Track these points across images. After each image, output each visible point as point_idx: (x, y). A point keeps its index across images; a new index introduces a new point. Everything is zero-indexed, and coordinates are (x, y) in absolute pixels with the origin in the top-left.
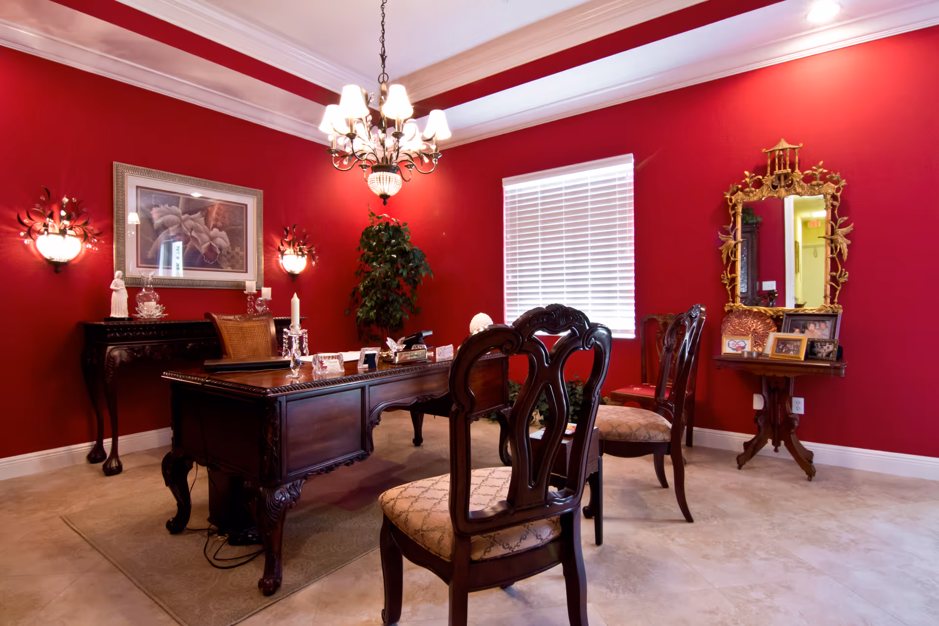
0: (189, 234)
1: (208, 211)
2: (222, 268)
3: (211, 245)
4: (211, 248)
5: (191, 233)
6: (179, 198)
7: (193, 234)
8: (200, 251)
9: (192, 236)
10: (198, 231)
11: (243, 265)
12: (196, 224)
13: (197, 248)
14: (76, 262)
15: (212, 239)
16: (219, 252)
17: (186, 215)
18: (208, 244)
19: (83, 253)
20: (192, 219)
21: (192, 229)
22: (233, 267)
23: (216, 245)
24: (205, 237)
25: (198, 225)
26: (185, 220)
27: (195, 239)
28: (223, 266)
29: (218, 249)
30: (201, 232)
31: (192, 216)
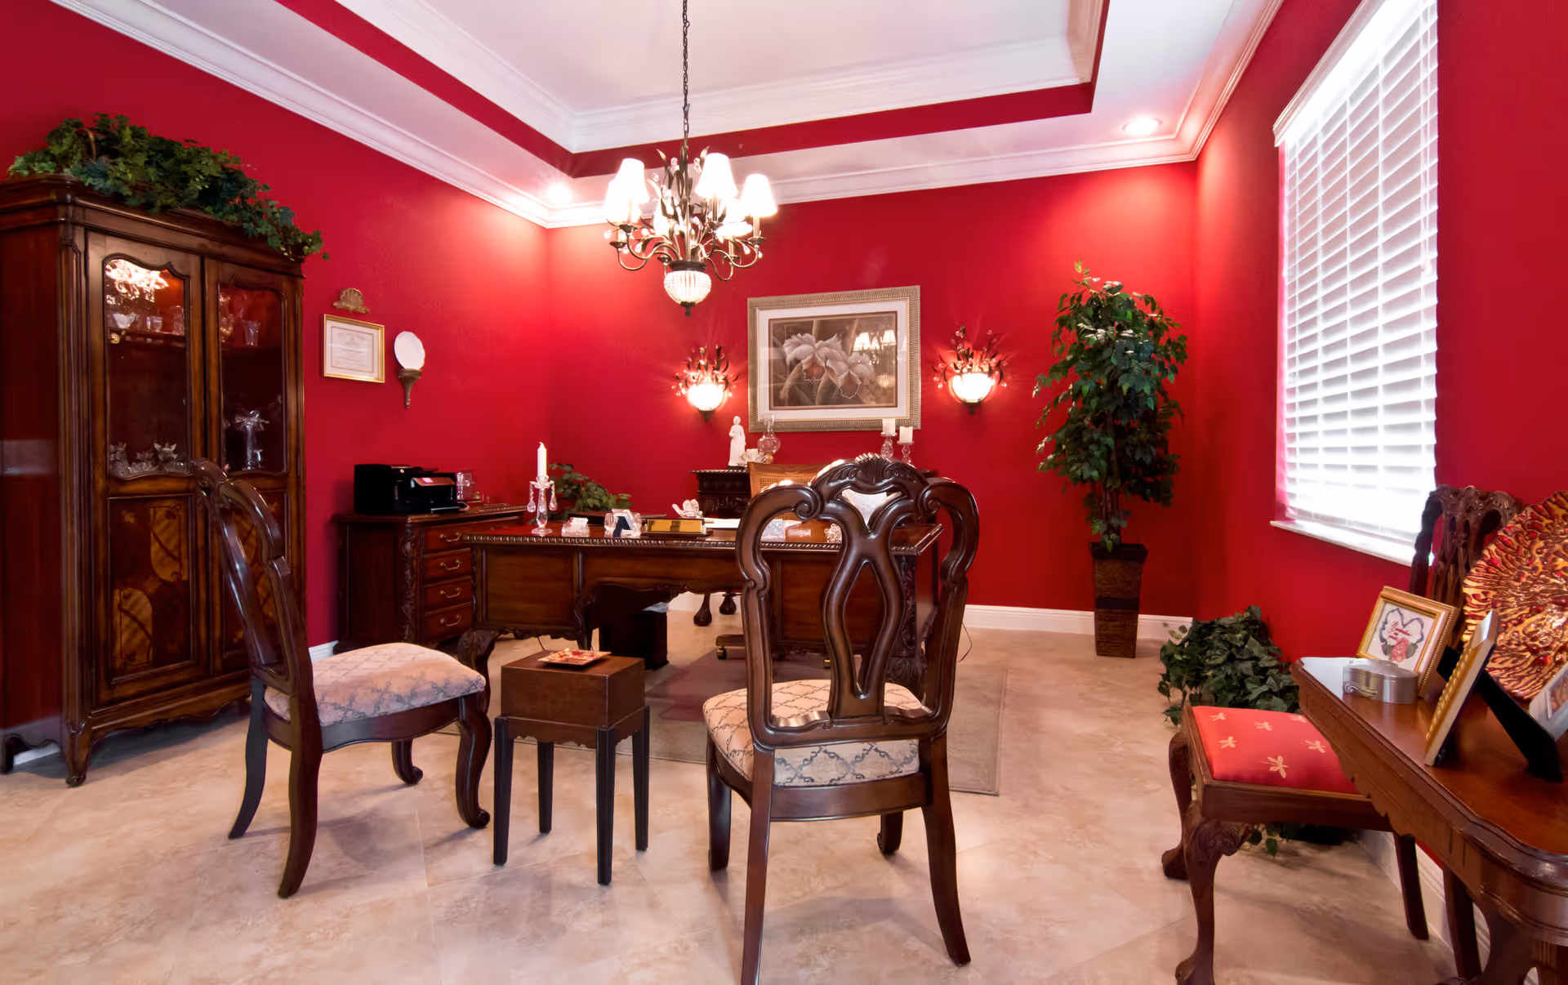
0: (824, 365)
1: (846, 330)
2: (864, 403)
3: (849, 374)
4: (849, 378)
5: (825, 363)
6: (812, 322)
7: (829, 364)
8: (836, 383)
9: (827, 367)
10: (834, 359)
11: (892, 397)
12: (831, 352)
13: (834, 381)
14: (719, 409)
15: (851, 366)
16: (859, 383)
17: (821, 342)
18: (846, 373)
19: (725, 400)
20: (827, 346)
21: (827, 359)
22: (877, 400)
23: (857, 374)
24: (843, 366)
25: (834, 351)
26: (820, 347)
27: (831, 371)
28: (864, 401)
29: (858, 379)
30: (838, 360)
31: (827, 342)
